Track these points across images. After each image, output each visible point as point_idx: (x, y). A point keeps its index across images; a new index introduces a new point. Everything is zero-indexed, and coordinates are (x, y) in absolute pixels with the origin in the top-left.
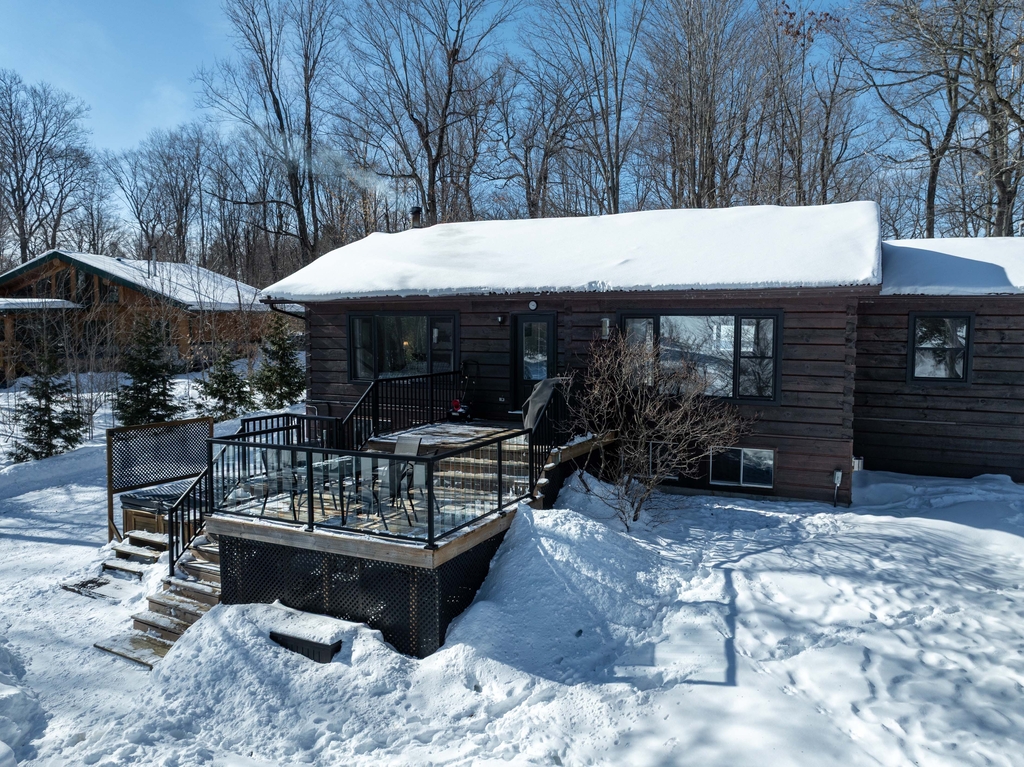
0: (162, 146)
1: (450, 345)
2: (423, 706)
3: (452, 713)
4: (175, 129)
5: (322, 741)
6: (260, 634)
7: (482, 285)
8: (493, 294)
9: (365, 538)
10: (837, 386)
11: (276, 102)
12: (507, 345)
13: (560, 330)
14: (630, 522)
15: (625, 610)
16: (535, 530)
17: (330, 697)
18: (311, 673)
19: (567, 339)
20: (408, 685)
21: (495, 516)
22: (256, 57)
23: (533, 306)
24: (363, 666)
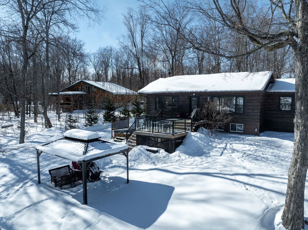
0: (102, 51)
1: (177, 103)
2: (172, 159)
3: (176, 160)
4: (105, 47)
5: (156, 163)
6: (145, 149)
7: (183, 90)
8: (185, 92)
9: (162, 134)
10: (256, 111)
11: (134, 43)
12: (189, 103)
13: (200, 99)
14: (210, 136)
15: (206, 148)
16: (191, 135)
17: (157, 158)
18: (153, 155)
19: (201, 101)
20: (169, 157)
21: (184, 132)
22: (130, 33)
23: (194, 94)
24: (162, 154)
